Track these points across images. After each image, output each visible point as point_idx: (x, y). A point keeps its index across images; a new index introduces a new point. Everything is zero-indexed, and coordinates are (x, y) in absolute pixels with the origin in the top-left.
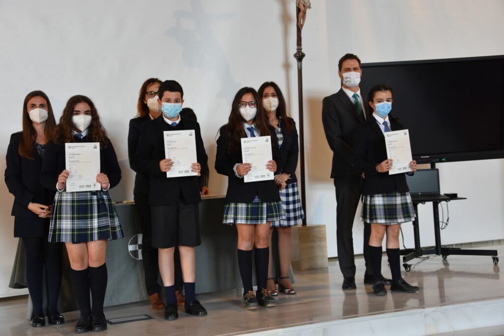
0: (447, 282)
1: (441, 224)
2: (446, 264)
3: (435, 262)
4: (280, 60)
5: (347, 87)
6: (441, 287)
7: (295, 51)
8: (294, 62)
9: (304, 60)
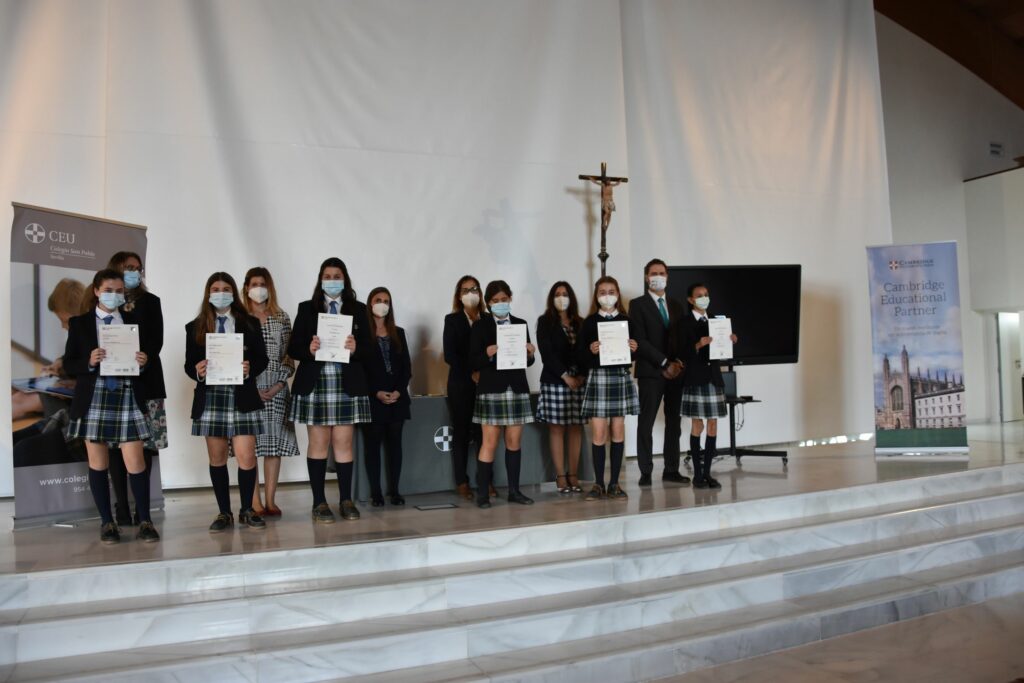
0: (738, 482)
1: (736, 426)
2: (739, 464)
3: (729, 462)
4: (584, 259)
5: (653, 291)
6: (734, 486)
7: (600, 252)
8: (598, 262)
9: (608, 261)
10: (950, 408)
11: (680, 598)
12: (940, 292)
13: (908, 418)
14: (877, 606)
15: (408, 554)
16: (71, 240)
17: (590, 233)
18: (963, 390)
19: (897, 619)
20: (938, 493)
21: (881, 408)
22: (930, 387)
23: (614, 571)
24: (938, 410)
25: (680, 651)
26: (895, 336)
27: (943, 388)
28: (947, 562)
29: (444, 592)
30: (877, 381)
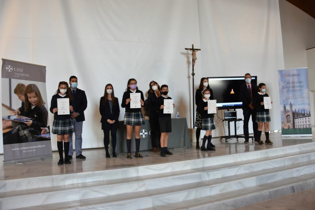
0: (238, 146)
1: (237, 128)
2: (238, 141)
3: (234, 140)
4: (187, 75)
7: (192, 73)
8: (191, 76)
9: (195, 75)
10: (306, 122)
11: (222, 186)
12: (302, 84)
13: (292, 125)
14: (287, 188)
15: (132, 172)
16: (21, 71)
17: (189, 67)
18: (310, 116)
19: (294, 192)
20: (304, 149)
21: (284, 122)
22: (299, 115)
23: (200, 177)
24: (302, 123)
25: (223, 204)
26: (287, 99)
27: (304, 115)
28: (309, 173)
29: (144, 185)
30: (282, 113)
